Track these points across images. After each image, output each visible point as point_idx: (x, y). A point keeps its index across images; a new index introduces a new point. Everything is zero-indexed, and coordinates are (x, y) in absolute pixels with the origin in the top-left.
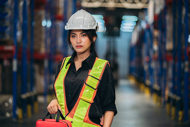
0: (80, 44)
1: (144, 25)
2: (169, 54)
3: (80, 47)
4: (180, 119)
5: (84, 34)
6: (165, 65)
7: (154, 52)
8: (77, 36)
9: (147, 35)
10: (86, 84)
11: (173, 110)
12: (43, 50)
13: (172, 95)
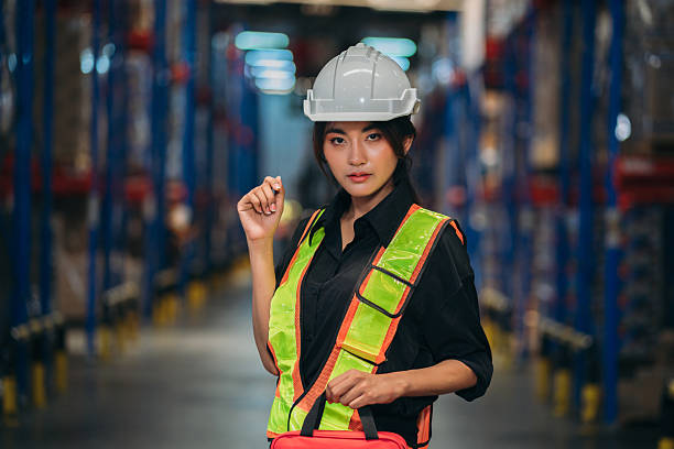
0: (364, 169)
1: (444, 73)
2: (544, 183)
3: (362, 179)
4: (589, 413)
5: (373, 132)
6: (526, 219)
7: (484, 171)
8: (350, 140)
9: (457, 109)
10: (359, 296)
11: (562, 381)
12: (83, 163)
13: (554, 329)
